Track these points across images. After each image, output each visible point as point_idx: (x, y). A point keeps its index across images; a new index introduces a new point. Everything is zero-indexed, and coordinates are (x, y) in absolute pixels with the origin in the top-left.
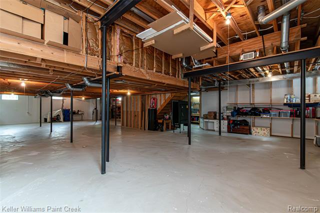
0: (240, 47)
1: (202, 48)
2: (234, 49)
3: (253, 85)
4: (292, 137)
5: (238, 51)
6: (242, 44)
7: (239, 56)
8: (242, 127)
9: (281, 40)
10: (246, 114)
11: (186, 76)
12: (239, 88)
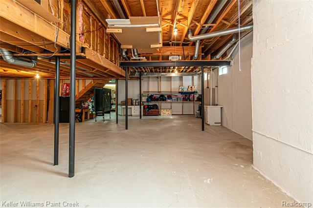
0: (170, 50)
1: (152, 46)
2: (165, 51)
3: (160, 77)
4: (183, 114)
5: (168, 53)
6: (171, 49)
7: (169, 56)
8: (154, 110)
9: (194, 52)
10: (157, 100)
11: (122, 64)
12: (150, 79)
